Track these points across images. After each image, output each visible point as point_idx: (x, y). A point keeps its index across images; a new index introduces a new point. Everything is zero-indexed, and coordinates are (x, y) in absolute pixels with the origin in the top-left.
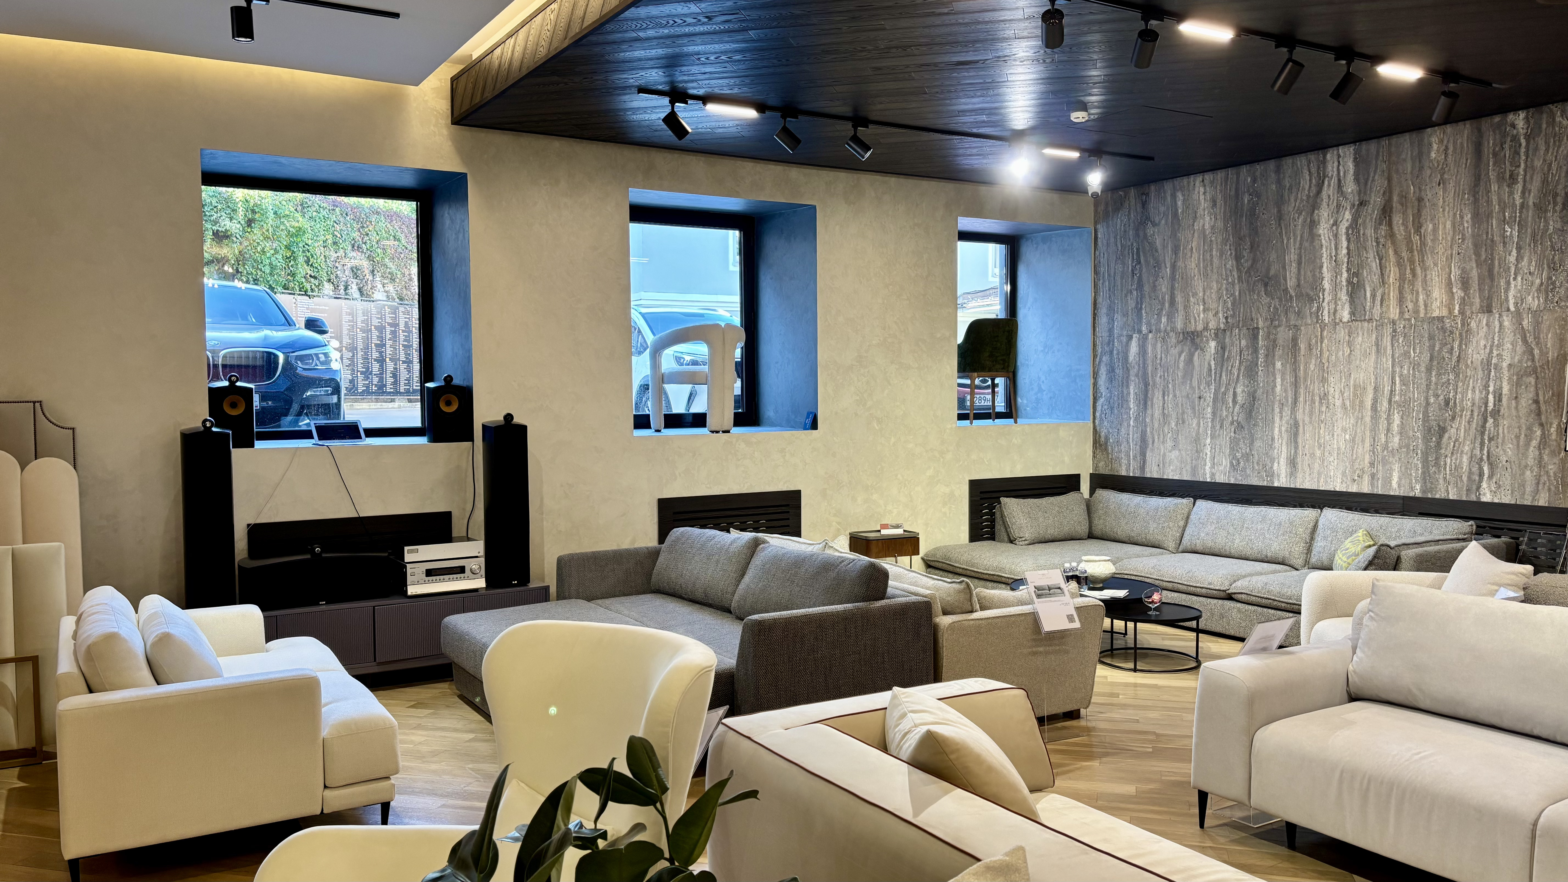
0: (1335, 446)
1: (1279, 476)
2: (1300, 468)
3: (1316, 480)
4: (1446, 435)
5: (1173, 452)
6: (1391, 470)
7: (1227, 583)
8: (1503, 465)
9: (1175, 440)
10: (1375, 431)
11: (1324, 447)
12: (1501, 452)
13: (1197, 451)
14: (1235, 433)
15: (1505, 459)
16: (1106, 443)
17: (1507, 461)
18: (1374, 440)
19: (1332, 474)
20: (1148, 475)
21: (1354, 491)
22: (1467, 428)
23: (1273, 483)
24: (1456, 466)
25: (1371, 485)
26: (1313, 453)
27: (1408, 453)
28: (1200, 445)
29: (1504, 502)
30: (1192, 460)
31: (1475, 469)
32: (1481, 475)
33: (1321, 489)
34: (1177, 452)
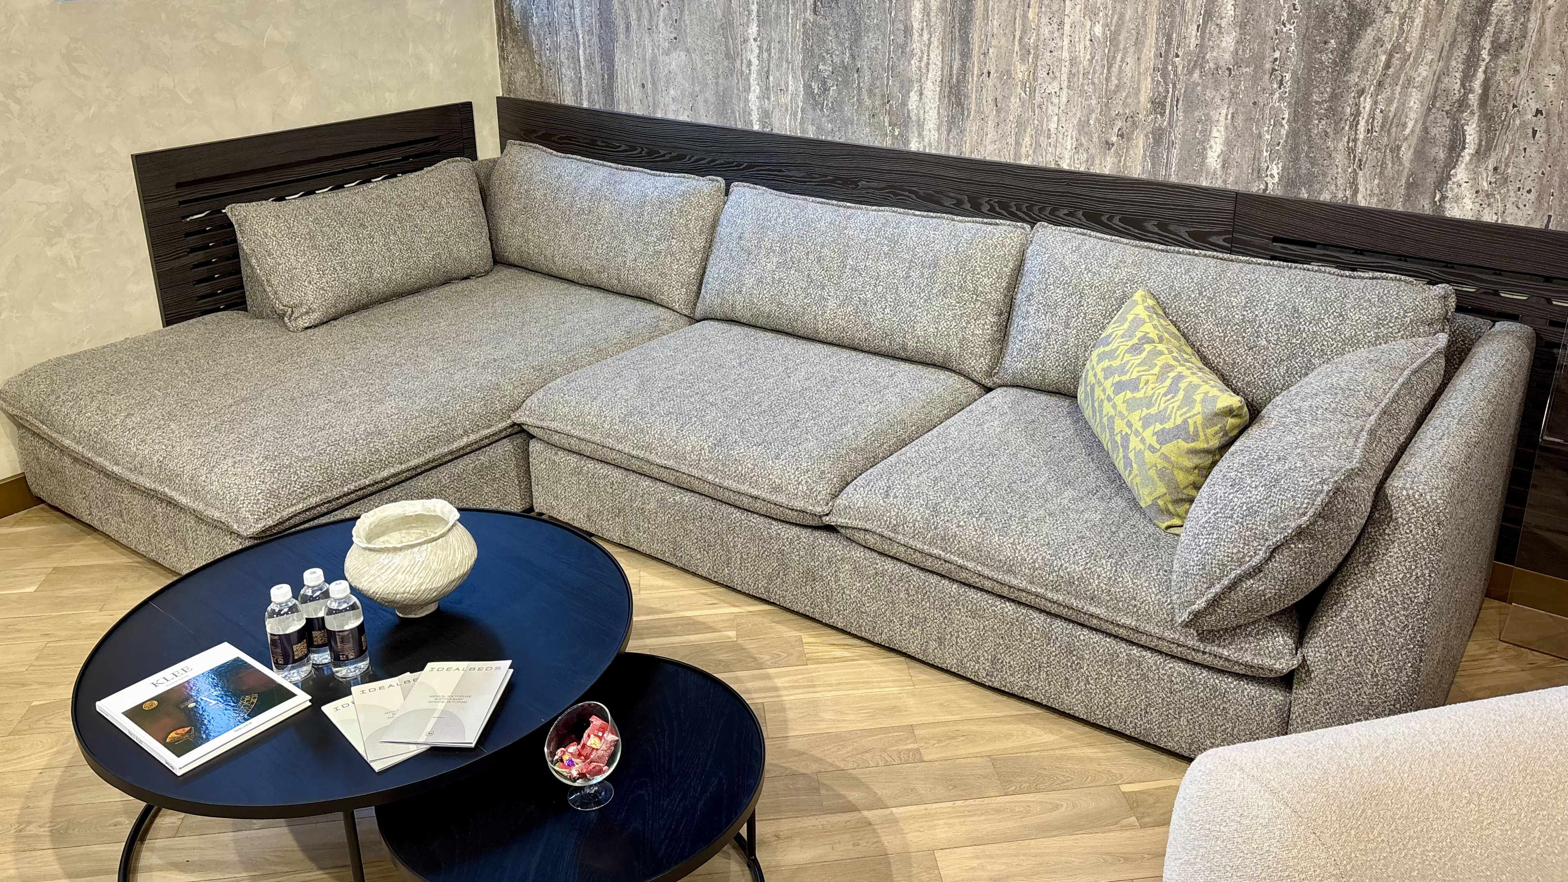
0: (1065, 55)
1: (921, 125)
2: (973, 107)
3: (1011, 140)
4: (1370, 34)
5: (674, 55)
6: (1208, 122)
8: (1524, 124)
9: (677, 24)
10: (1172, 16)
11: (1036, 57)
12: (1526, 87)
13: (728, 56)
14: (815, 12)
15: (1534, 106)
16: (525, 27)
17: (1538, 112)
18: (1169, 42)
19: (1053, 126)
20: (622, 109)
21: (1107, 172)
22: (1433, 15)
23: (907, 142)
24: (1385, 119)
25: (1153, 158)
26: (1008, 72)
27: (1255, 79)
28: (734, 39)
29: (1510, 221)
30: (717, 77)
31: (1440, 131)
32: (1456, 145)
33: (1024, 162)
34: (683, 54)
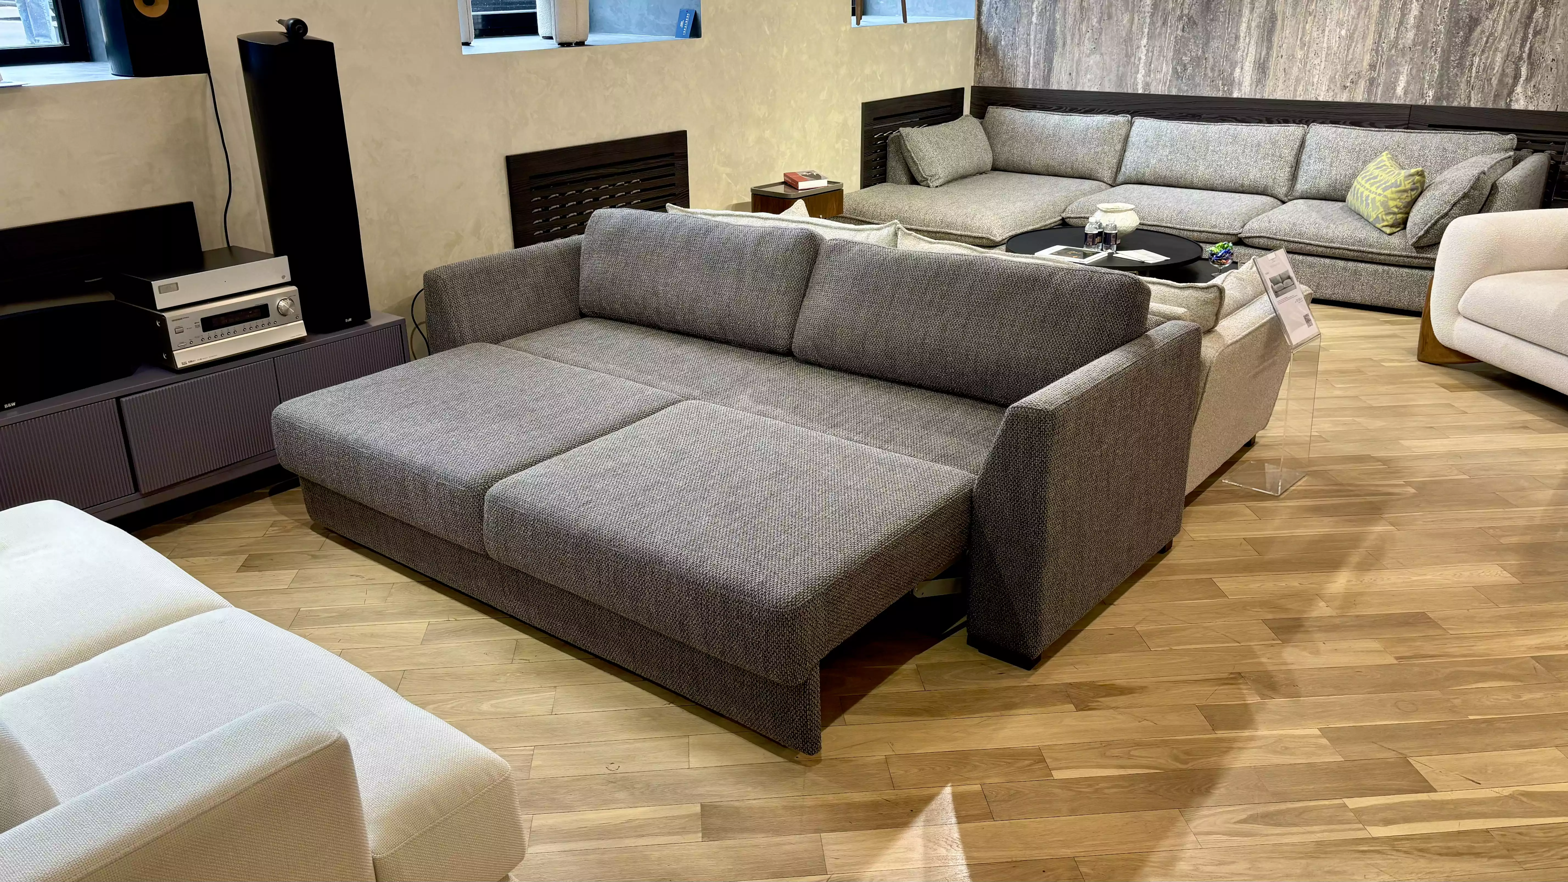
0: (1325, 45)
1: (1240, 84)
2: (1271, 73)
3: (1292, 89)
4: (1479, 29)
5: (1093, 57)
6: (1399, 73)
8: (1547, 66)
9: (1097, 42)
10: (1383, 24)
11: (1309, 47)
12: (1548, 49)
13: (1127, 55)
14: (1183, 31)
15: (1551, 57)
16: (995, 47)
17: (1553, 60)
18: (1380, 37)
19: (1315, 80)
20: (1055, 87)
21: (1343, 100)
22: (1508, 19)
23: (1232, 93)
24: (1485, 66)
25: (1368, 92)
26: (1293, 55)
27: (1423, 52)
28: (1132, 46)
29: (1540, 109)
30: (1119, 66)
31: (1510, 71)
32: (1517, 77)
33: (1298, 99)
34: (1098, 56)
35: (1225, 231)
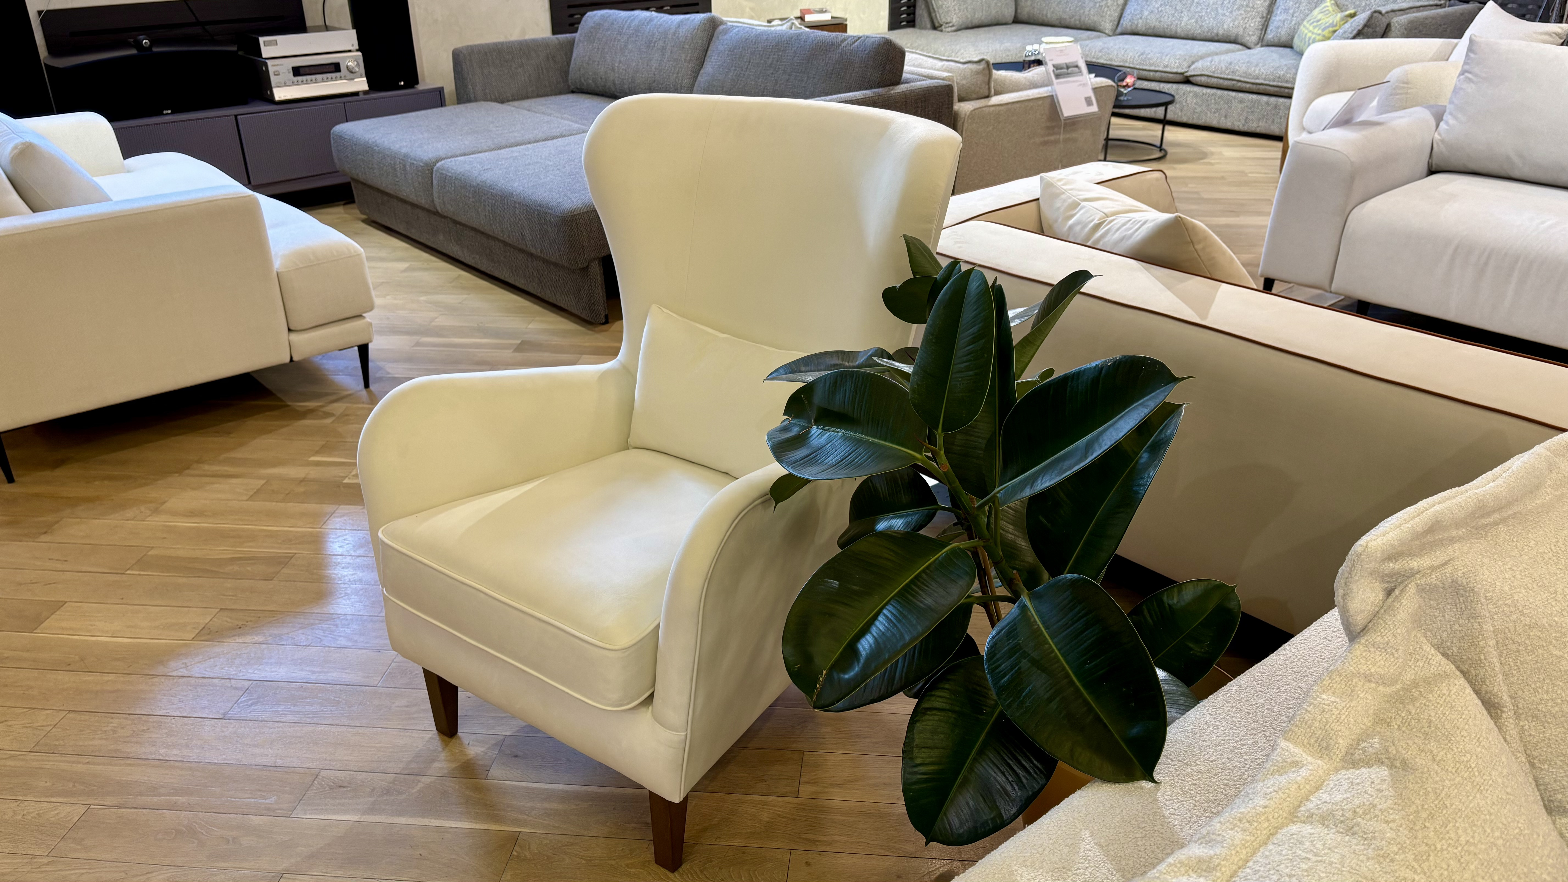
7: (1185, 64)
35: (1175, 70)
